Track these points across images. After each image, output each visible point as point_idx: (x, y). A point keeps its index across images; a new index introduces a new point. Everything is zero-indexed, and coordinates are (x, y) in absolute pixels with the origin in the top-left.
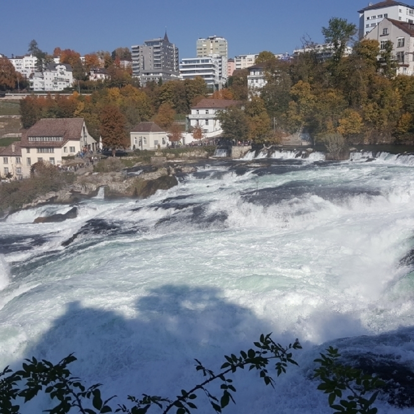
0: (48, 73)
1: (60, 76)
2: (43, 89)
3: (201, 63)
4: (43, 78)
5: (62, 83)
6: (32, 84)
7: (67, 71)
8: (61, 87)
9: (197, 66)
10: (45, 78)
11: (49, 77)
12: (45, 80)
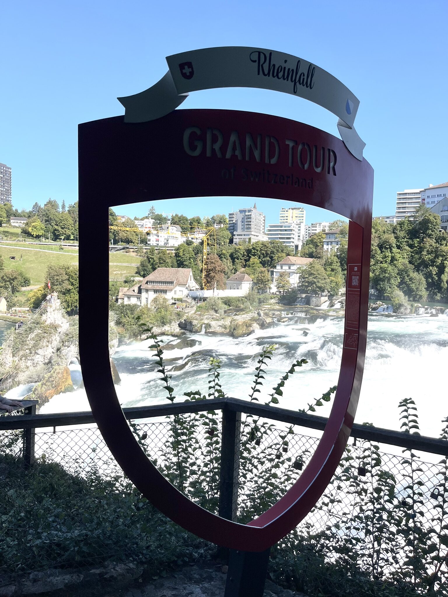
0: (162, 232)
2: (158, 244)
3: (283, 228)
5: (173, 240)
6: (149, 240)
7: (177, 231)
8: (172, 243)
9: (281, 230)
10: (160, 236)
11: (163, 235)
12: (159, 238)
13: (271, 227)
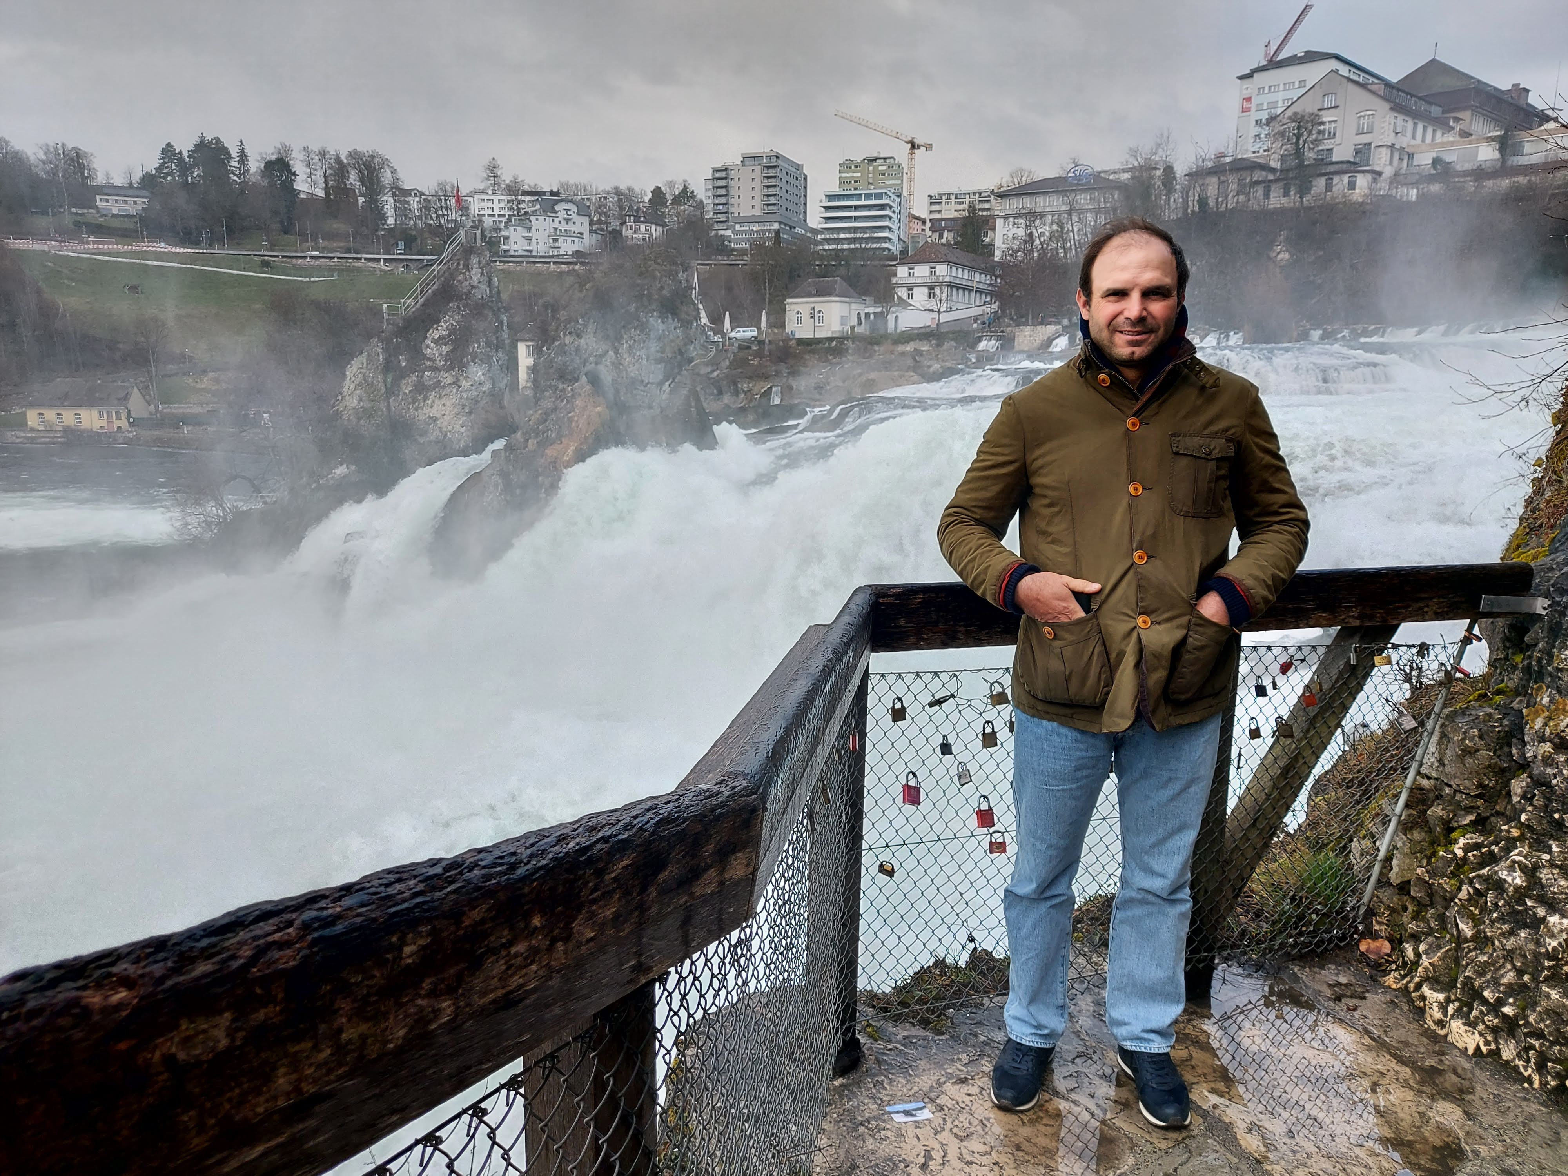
0: (541, 218)
1: (564, 227)
2: (531, 251)
3: (863, 202)
4: (529, 229)
5: (569, 239)
6: (506, 238)
7: (578, 214)
8: (568, 247)
9: (856, 208)
10: (533, 229)
11: (542, 226)
12: (533, 233)
13: (831, 197)
